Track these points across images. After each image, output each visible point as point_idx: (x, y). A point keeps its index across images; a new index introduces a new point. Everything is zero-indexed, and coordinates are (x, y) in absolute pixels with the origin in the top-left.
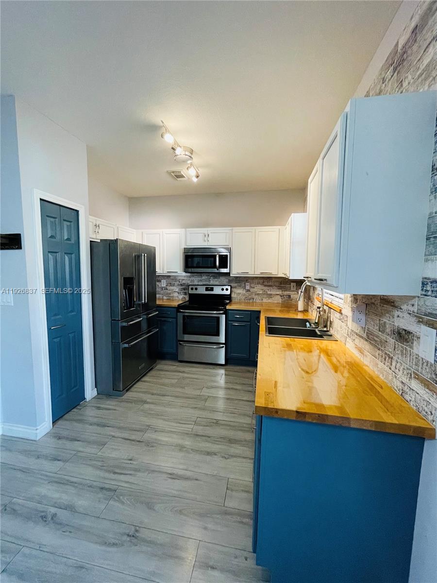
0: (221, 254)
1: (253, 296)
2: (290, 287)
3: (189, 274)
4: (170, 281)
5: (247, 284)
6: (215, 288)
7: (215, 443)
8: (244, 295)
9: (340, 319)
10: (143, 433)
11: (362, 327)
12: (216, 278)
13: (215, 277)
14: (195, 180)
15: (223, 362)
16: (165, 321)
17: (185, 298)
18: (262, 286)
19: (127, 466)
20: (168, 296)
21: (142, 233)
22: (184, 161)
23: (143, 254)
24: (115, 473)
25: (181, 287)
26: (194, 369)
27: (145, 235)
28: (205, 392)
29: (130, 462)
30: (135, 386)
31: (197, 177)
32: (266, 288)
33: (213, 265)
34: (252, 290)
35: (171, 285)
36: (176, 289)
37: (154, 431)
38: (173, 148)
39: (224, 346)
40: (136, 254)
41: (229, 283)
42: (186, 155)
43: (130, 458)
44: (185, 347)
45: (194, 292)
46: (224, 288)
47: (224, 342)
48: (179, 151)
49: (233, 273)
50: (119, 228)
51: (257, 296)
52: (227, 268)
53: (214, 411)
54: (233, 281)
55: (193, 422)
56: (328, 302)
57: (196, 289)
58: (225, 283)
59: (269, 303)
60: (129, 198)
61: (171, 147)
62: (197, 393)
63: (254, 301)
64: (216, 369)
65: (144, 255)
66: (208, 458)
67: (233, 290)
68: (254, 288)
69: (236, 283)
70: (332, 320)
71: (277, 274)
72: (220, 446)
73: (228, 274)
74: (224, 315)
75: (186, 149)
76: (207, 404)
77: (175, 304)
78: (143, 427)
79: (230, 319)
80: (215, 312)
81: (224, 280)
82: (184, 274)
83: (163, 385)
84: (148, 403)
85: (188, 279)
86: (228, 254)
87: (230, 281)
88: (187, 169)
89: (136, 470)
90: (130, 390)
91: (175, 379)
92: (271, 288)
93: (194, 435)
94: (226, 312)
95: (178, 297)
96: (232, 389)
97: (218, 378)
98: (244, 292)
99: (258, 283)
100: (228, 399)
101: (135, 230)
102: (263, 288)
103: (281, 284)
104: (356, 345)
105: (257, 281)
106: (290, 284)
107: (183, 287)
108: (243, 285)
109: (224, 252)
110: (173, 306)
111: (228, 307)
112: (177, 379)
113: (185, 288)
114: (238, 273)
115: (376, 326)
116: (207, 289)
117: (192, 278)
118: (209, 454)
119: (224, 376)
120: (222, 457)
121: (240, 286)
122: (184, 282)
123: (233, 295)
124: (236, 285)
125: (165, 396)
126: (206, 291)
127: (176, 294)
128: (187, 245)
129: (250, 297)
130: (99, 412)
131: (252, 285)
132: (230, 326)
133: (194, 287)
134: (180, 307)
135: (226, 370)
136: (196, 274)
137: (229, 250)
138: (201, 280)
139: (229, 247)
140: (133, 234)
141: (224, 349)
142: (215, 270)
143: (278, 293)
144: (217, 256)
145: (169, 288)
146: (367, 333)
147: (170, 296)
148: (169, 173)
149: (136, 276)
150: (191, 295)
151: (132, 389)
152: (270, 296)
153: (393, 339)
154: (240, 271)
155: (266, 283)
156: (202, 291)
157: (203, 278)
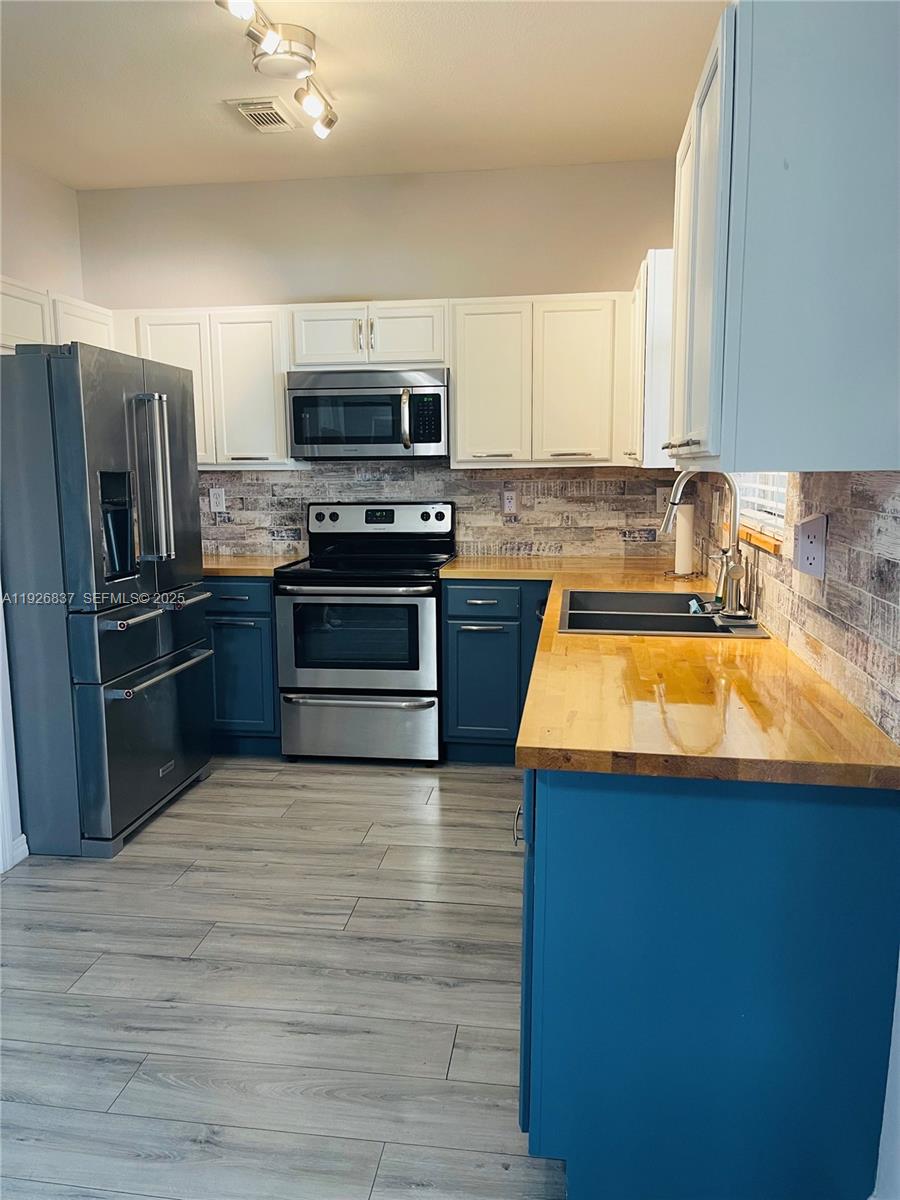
0: (417, 391)
1: (531, 536)
2: (654, 502)
3: (306, 467)
4: (239, 490)
5: (507, 494)
6: (399, 511)
7: (416, 955)
8: (500, 533)
9: (776, 577)
10: (196, 941)
11: (819, 581)
12: (402, 478)
13: (397, 476)
14: (322, 132)
15: (433, 754)
16: (233, 625)
17: (295, 549)
18: (560, 501)
19: (163, 1013)
20: (235, 545)
21: (137, 319)
22: (287, 74)
23: (157, 396)
24: (129, 1029)
25: (284, 513)
26: (336, 779)
27: (148, 327)
28: (379, 837)
29: (168, 1004)
30: (148, 829)
31: (330, 123)
32: (575, 507)
33: (389, 432)
34: (524, 516)
35: (244, 504)
36: (265, 519)
37: (228, 935)
38: (250, 35)
39: (436, 700)
40: (132, 395)
41: (446, 495)
42: (293, 53)
43: (166, 996)
44: (302, 708)
45: (328, 527)
46: (432, 510)
47: (434, 687)
48: (271, 42)
49: (459, 458)
50: (60, 306)
51: (542, 538)
52: (439, 440)
53: (409, 880)
54: (459, 487)
55: (347, 908)
56: (750, 531)
57: (334, 517)
58: (432, 494)
59: (583, 557)
60: (77, 191)
61: (245, 32)
62: (357, 838)
63: (533, 553)
64: (410, 776)
65: (160, 397)
66: (397, 986)
67: (460, 516)
68: (532, 508)
69: (472, 492)
70: (760, 585)
71: (606, 456)
72: (431, 960)
73: (441, 462)
74: (434, 599)
75: (291, 31)
76: (386, 865)
77: (266, 567)
78: (194, 927)
79: (452, 610)
80: (401, 590)
81: (428, 483)
82: (291, 464)
83: (240, 823)
84: (198, 869)
85: (305, 483)
86: (441, 391)
87: (450, 488)
88: (297, 96)
89: (189, 1020)
90: (136, 839)
91: (280, 806)
92: (591, 508)
93: (352, 938)
94: (439, 590)
95: (270, 546)
96: (464, 825)
97: (420, 799)
98: (500, 524)
99: (547, 492)
100: (450, 850)
101: (110, 312)
102: (560, 509)
103: (623, 494)
104: (808, 636)
105: (540, 484)
106: (654, 493)
107: (290, 511)
108: (495, 500)
109: (426, 385)
110: (260, 574)
111: (445, 573)
112: (286, 806)
113: (295, 514)
114: (478, 458)
115: (843, 569)
116: (371, 517)
117: (319, 481)
118: (397, 977)
119: (436, 794)
120: (440, 984)
121: (485, 503)
122: (290, 493)
123: (460, 537)
124: (471, 499)
125: (251, 850)
126: (367, 522)
127: (264, 538)
128: (298, 361)
129: (518, 540)
130: (46, 899)
131: (526, 500)
132: (451, 635)
133: (327, 511)
134: (282, 576)
135: (441, 779)
136: (329, 465)
137: (446, 377)
138: (349, 487)
139: (445, 366)
140: (107, 325)
141: (434, 710)
142: (398, 450)
143: (612, 523)
144: (405, 400)
145: (235, 515)
146: (828, 594)
147: (244, 546)
148: (230, 108)
149: (134, 468)
150: (317, 540)
151: (141, 837)
152: (587, 534)
153: (870, 591)
154: (483, 452)
155: (573, 492)
156: (353, 522)
157: (358, 477)
